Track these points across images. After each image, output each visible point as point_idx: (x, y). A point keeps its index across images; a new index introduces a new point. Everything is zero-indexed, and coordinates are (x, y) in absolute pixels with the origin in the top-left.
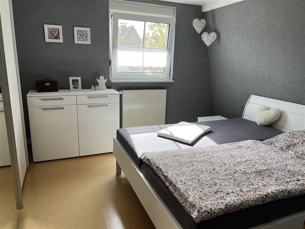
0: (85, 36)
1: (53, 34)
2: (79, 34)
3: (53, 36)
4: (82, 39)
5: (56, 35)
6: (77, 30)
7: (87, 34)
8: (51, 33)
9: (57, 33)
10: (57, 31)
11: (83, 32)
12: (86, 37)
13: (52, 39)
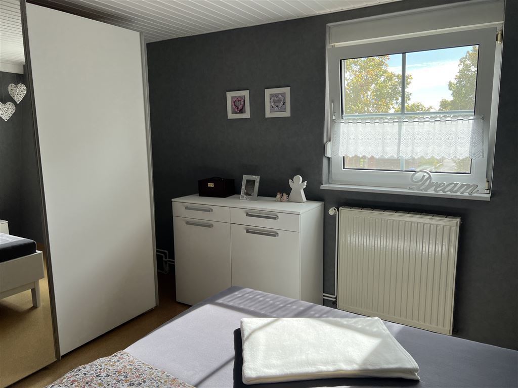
0: (282, 103)
1: (237, 105)
2: (272, 101)
3: (238, 108)
4: (277, 109)
5: (240, 107)
6: (270, 94)
7: (284, 99)
8: (235, 105)
9: (242, 103)
10: (243, 100)
11: (280, 96)
12: (284, 104)
13: (236, 113)
